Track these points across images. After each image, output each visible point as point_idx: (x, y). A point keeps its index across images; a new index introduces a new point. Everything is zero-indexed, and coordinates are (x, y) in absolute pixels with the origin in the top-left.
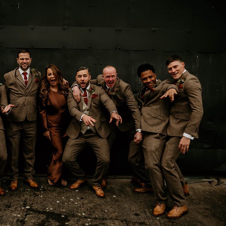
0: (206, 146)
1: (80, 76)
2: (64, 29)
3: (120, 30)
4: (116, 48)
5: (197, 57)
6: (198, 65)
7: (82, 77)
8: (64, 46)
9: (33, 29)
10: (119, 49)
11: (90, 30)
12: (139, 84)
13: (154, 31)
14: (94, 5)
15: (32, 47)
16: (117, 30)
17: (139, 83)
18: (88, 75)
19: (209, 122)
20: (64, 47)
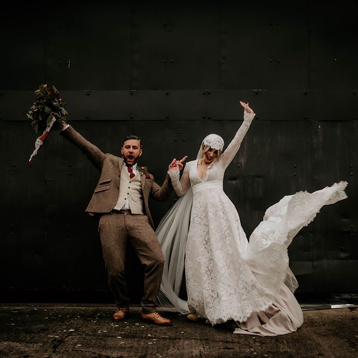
0: (343, 255)
1: (129, 147)
2: (132, 94)
3: (209, 94)
4: (204, 118)
5: (320, 127)
6: (321, 139)
7: (131, 148)
8: (132, 116)
9: (88, 95)
10: (209, 118)
11: (167, 94)
12: (239, 167)
13: (257, 94)
14: (172, 61)
15: (88, 118)
16: (204, 94)
17: (239, 165)
18: (139, 148)
19: (344, 220)
20: (131, 118)
